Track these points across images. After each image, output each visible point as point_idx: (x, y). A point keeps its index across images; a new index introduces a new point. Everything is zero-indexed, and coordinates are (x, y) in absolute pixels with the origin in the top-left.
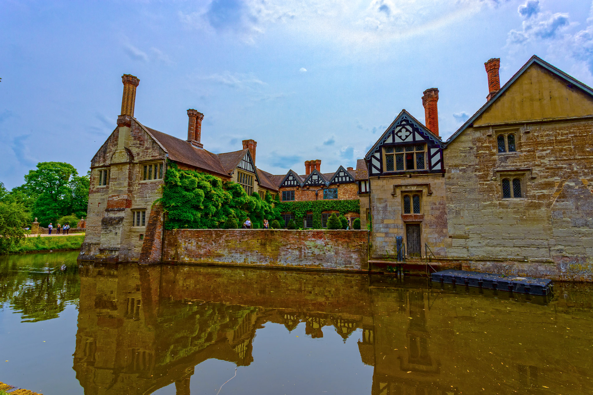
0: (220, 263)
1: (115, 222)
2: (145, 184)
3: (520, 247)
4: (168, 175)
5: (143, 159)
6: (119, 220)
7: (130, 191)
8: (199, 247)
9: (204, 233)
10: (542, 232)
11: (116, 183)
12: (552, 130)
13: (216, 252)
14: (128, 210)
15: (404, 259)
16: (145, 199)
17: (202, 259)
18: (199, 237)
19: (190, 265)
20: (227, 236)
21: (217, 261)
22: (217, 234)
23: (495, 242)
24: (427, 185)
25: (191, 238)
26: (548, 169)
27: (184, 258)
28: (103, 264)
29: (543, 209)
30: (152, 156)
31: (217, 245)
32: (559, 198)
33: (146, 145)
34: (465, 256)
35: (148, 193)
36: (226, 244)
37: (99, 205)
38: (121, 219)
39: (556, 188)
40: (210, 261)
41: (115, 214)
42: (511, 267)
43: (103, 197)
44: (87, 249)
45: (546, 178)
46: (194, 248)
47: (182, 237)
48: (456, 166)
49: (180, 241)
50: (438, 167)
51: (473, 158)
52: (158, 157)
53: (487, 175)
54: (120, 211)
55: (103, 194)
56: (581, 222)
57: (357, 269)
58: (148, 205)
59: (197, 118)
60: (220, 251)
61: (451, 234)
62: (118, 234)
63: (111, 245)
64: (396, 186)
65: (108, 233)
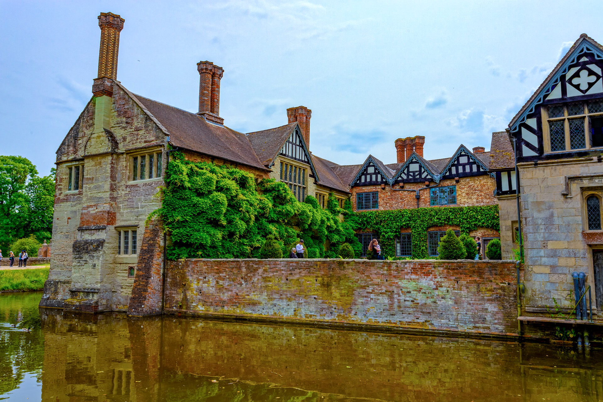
0: (255, 315)
1: (91, 247)
2: (136, 186)
4: (170, 170)
5: (131, 147)
6: (98, 245)
7: (113, 199)
8: (221, 289)
9: (227, 265)
11: (92, 186)
13: (248, 297)
14: (111, 228)
15: (590, 315)
16: (136, 210)
17: (226, 308)
18: (220, 272)
19: (206, 318)
20: (265, 271)
21: (250, 311)
22: (248, 268)
25: (208, 273)
27: (197, 306)
28: (75, 314)
30: (145, 142)
31: (249, 285)
33: (136, 124)
35: (140, 200)
36: (263, 284)
37: (69, 220)
38: (101, 243)
40: (239, 312)
41: (92, 234)
43: (74, 209)
44: (53, 289)
46: (212, 290)
47: (194, 272)
49: (190, 278)
52: (154, 143)
54: (99, 229)
55: (74, 203)
57: (496, 332)
58: (141, 220)
59: (214, 75)
60: (254, 297)
62: (96, 266)
63: (86, 284)
64: (571, 179)
65: (82, 265)
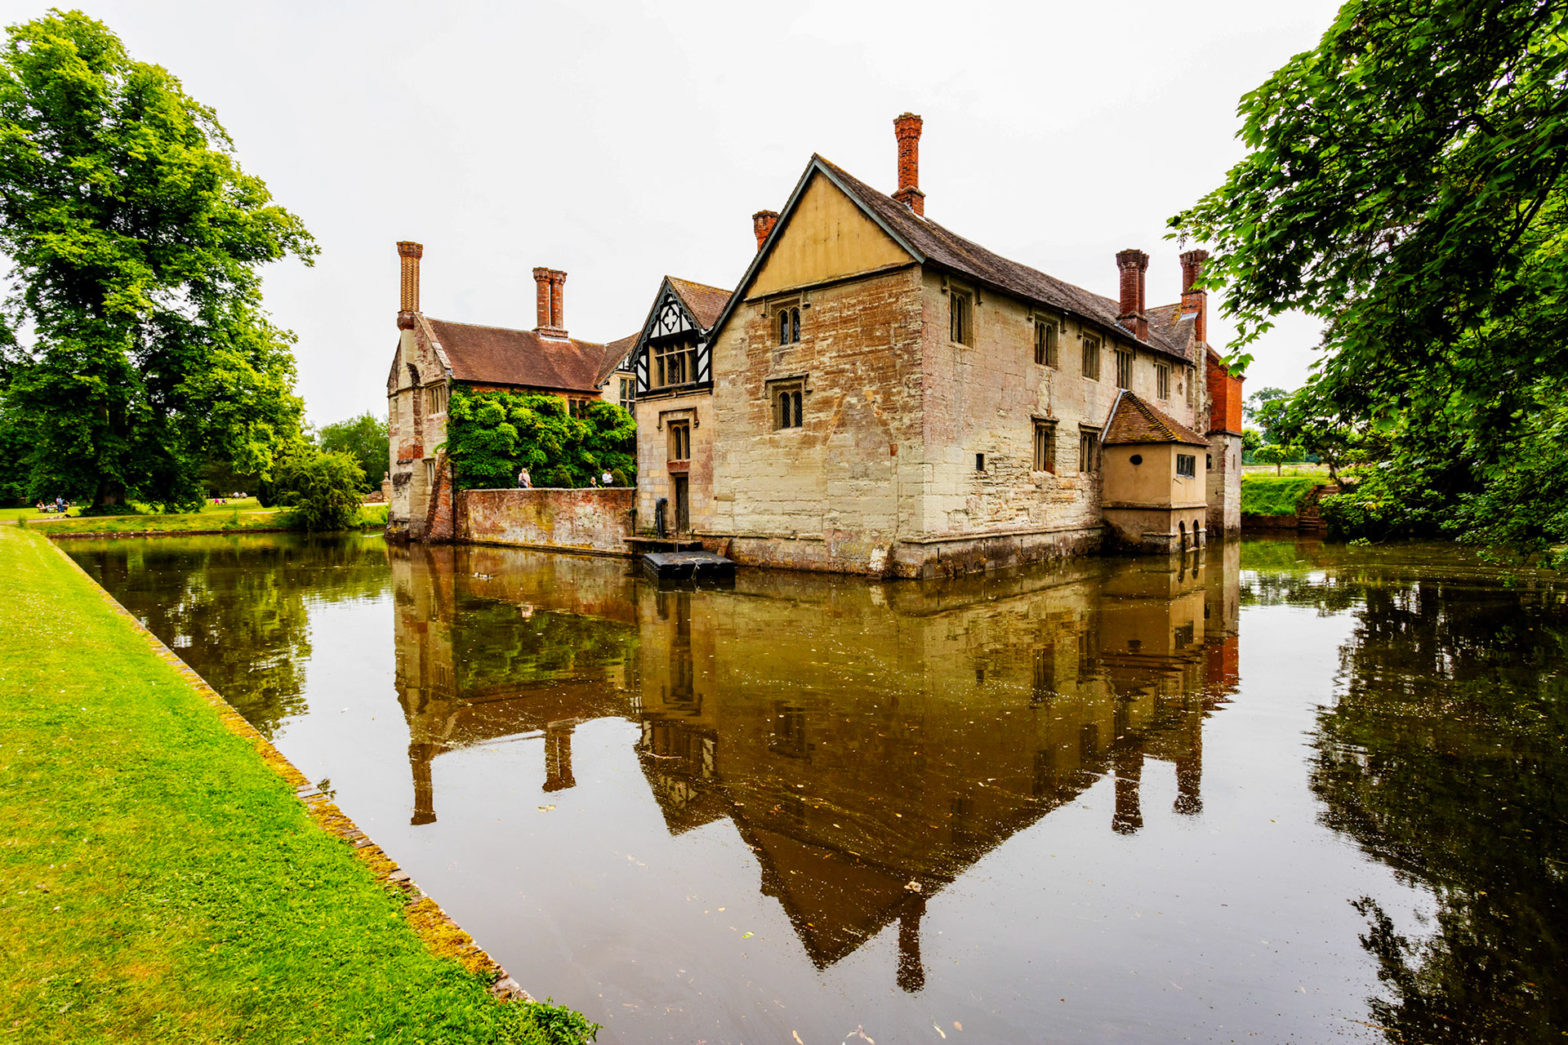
0: (504, 541)
1: (403, 480)
2: (431, 420)
3: (789, 514)
4: (453, 404)
5: (428, 380)
6: (406, 478)
7: (419, 433)
9: (488, 496)
10: (815, 488)
11: (404, 420)
12: (838, 298)
13: (500, 525)
14: (419, 461)
15: (666, 536)
16: (434, 443)
17: (488, 535)
18: (485, 502)
19: (479, 544)
20: (507, 500)
21: (502, 538)
22: (500, 497)
23: (763, 506)
24: (694, 410)
25: (479, 503)
26: (827, 373)
27: (474, 534)
29: (818, 447)
30: (435, 376)
31: (500, 514)
32: (838, 427)
33: (429, 358)
34: (730, 529)
35: (436, 433)
36: (507, 513)
38: (409, 476)
39: (835, 409)
40: (495, 538)
41: (405, 468)
42: (776, 548)
45: (824, 390)
46: (481, 519)
47: (471, 502)
48: (726, 374)
49: (469, 508)
50: (705, 378)
51: (744, 358)
52: (440, 377)
53: (757, 388)
54: (408, 463)
56: (859, 469)
57: (624, 551)
58: (437, 452)
59: (553, 282)
60: (503, 524)
61: (716, 493)
62: (407, 497)
63: (402, 515)
64: (662, 413)
65: (399, 497)
